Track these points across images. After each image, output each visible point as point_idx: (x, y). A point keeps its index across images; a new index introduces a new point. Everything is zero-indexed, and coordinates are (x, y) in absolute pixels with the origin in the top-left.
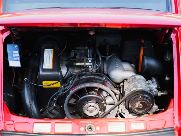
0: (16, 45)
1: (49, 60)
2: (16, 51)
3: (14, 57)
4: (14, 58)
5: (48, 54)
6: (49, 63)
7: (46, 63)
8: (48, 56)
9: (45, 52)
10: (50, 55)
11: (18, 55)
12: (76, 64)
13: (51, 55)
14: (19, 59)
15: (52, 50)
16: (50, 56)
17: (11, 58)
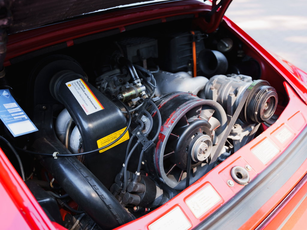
0: (5, 91)
1: (88, 97)
2: (10, 104)
3: (13, 115)
4: (15, 118)
5: (77, 88)
6: (92, 103)
7: (85, 105)
8: (81, 91)
9: (69, 87)
10: (82, 90)
11: (19, 109)
12: (123, 95)
13: (84, 88)
14: (25, 116)
15: (80, 81)
16: (84, 91)
17: (9, 118)
